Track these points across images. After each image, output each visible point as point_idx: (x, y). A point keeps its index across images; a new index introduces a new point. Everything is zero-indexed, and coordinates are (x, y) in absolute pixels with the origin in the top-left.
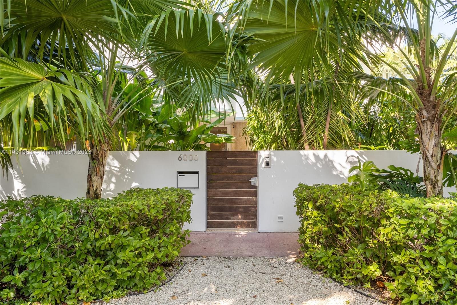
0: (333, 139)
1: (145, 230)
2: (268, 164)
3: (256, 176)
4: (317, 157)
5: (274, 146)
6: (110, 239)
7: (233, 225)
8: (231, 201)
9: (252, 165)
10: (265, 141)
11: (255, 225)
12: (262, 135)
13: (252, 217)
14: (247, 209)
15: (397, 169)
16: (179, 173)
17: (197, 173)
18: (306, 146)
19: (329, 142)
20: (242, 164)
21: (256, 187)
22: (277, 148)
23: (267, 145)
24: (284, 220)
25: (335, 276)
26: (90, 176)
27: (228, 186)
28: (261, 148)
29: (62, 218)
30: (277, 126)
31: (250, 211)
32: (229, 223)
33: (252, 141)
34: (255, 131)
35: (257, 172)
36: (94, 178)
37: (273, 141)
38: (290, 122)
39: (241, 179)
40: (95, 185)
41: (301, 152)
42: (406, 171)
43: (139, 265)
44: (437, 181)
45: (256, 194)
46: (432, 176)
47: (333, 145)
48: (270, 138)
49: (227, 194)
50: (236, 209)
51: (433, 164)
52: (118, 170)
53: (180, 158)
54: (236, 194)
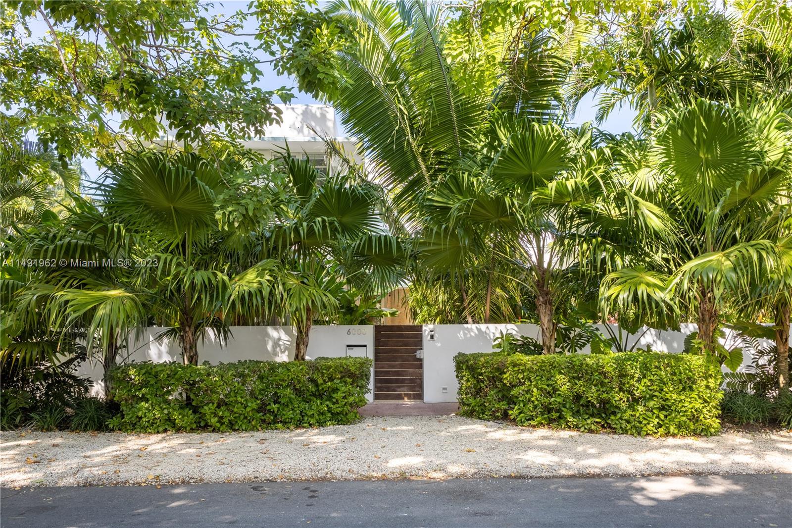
0: (494, 313)
1: (349, 380)
2: (432, 337)
3: (421, 349)
4: (479, 330)
5: (438, 320)
6: (329, 384)
7: (400, 397)
8: (398, 374)
9: (417, 338)
10: (429, 314)
11: (420, 396)
12: (425, 308)
13: (417, 389)
14: (412, 381)
15: (526, 338)
16: (348, 346)
17: (365, 346)
18: (470, 319)
19: (490, 316)
20: (408, 338)
21: (421, 360)
22: (442, 322)
23: (431, 318)
24: (448, 391)
25: (481, 416)
26: (298, 345)
27: (395, 359)
28: (424, 321)
29: (302, 369)
30: (440, 300)
31: (415, 383)
32: (396, 394)
33: (415, 315)
34: (417, 303)
35: (421, 345)
36: (302, 347)
37: (437, 314)
38: (454, 296)
39: (407, 351)
40: (302, 351)
41: (466, 326)
42: (531, 339)
43: (345, 405)
44: (551, 346)
45: (421, 366)
46: (547, 343)
47: (495, 319)
48: (434, 311)
49: (393, 367)
50: (403, 381)
51: (547, 334)
52: (289, 343)
53: (349, 332)
54: (402, 366)
